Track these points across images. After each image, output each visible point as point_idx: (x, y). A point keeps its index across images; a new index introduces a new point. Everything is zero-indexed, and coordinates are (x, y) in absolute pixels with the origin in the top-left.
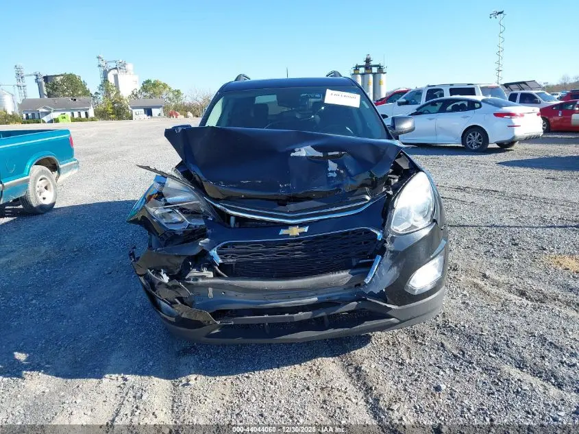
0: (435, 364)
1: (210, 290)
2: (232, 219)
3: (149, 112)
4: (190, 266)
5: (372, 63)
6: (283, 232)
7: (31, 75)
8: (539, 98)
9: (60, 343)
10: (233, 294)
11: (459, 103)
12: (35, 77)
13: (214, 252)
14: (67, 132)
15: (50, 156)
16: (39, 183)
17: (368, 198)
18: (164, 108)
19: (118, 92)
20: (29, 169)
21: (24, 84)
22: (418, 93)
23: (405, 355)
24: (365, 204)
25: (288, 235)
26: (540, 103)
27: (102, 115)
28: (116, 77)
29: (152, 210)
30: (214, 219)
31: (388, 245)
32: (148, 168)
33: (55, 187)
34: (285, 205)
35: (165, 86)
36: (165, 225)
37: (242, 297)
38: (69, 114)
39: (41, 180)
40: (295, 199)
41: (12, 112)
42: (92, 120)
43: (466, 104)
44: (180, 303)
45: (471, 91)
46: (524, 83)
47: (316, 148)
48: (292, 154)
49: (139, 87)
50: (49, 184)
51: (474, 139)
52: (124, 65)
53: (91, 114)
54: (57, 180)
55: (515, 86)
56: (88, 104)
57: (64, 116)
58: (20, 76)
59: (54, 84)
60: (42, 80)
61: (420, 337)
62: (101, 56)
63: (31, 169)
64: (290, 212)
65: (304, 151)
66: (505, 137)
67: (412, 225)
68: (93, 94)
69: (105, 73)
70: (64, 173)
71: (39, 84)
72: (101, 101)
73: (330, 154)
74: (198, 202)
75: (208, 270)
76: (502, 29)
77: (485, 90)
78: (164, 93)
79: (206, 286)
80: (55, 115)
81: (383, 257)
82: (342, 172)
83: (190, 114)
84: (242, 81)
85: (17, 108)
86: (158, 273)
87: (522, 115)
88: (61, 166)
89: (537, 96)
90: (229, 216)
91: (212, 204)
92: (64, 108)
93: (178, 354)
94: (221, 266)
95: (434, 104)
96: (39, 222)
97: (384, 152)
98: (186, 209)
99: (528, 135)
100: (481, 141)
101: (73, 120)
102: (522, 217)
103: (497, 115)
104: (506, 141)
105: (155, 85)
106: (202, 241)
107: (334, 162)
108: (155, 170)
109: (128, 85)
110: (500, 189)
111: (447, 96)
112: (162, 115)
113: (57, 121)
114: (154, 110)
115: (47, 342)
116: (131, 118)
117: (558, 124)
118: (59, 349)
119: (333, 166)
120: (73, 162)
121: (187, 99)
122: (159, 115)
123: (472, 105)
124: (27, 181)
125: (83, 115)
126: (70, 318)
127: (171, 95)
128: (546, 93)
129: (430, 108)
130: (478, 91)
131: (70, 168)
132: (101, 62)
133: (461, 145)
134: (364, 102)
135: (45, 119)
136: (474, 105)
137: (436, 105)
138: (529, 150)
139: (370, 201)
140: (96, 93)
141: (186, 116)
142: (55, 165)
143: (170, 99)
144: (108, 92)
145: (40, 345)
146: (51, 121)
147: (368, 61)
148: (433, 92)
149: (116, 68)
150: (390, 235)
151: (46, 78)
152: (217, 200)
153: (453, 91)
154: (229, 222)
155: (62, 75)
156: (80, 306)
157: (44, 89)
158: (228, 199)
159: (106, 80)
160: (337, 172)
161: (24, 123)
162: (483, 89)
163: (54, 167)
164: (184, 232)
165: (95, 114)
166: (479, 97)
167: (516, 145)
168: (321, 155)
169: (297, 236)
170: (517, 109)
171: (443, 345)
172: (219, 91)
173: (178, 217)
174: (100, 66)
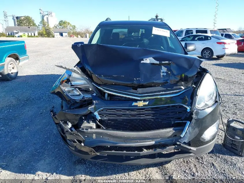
0: (211, 176)
1: (94, 135)
2: (106, 95)
3: (61, 34)
4: (83, 119)
5: (158, 18)
6: (134, 104)
7: (11, 16)
8: (233, 36)
9: (14, 153)
10: (107, 138)
11: (200, 37)
12: (12, 17)
13: (96, 113)
14: (24, 42)
15: (15, 53)
16: (9, 66)
17: (183, 88)
18: (68, 33)
19: (48, 25)
20: (5, 59)
21: (7, 20)
22: (181, 32)
23: (194, 170)
24: (182, 91)
25: (137, 106)
26: (233, 38)
27: (41, 35)
28: (47, 18)
29: (63, 88)
30: (96, 94)
31: (194, 116)
32: (61, 67)
33: (17, 68)
34: (136, 90)
35: (69, 23)
36: (70, 96)
37: (112, 140)
38: (26, 34)
39: (11, 64)
40: (143, 86)
41: (2, 32)
42: (37, 37)
43: (204, 37)
44: (77, 142)
45: (206, 32)
46: (225, 29)
47: (155, 58)
48: (142, 62)
49: (57, 23)
50: (14, 66)
51: (207, 53)
52: (51, 13)
53: (36, 34)
54: (18, 64)
55: (221, 31)
56: (35, 30)
57: (24, 34)
58: (6, 16)
59: (20, 20)
60: (15, 18)
61: (200, 159)
62: (41, 9)
63: (6, 59)
64: (139, 94)
65: (148, 60)
66: (220, 53)
67: (206, 104)
68: (37, 26)
69: (43, 17)
70: (22, 61)
71: (14, 20)
72: (41, 29)
73: (163, 62)
74: (89, 85)
75: (93, 122)
76: (217, 5)
77: (212, 32)
78: (68, 26)
79: (92, 133)
80: (20, 34)
81: (191, 122)
82: (169, 72)
83: (79, 36)
84: (109, 21)
85: (4, 30)
86: (66, 123)
87: (229, 44)
88: (20, 58)
89: (232, 35)
90: (105, 93)
91: (96, 87)
92: (25, 31)
93: (75, 163)
94: (100, 121)
95: (189, 37)
96: (9, 84)
97: (193, 63)
98: (81, 89)
99: (231, 53)
100: (210, 55)
101: (29, 36)
102: (236, 93)
103: (218, 43)
104: (220, 55)
105: (64, 23)
106: (90, 107)
107: (165, 67)
108: (65, 68)
109: (53, 23)
110: (223, 78)
111: (194, 33)
112: (67, 36)
113: (21, 36)
114: (63, 34)
115: (7, 152)
116: (54, 37)
117: (242, 48)
118: (13, 157)
119: (164, 69)
120: (26, 56)
121: (78, 30)
122: (66, 36)
123: (207, 38)
124: (4, 64)
125: (33, 35)
126: (20, 139)
127: (71, 28)
128: (236, 34)
129: (187, 39)
130: (209, 32)
131: (24, 59)
132: (41, 12)
133: (201, 56)
134: (172, 34)
135: (17, 35)
136: (208, 38)
137: (190, 37)
138: (231, 59)
139: (184, 90)
140: (39, 25)
141: (77, 37)
142: (17, 57)
143: (71, 29)
144: (44, 25)
145: (3, 154)
146: (19, 37)
147: (157, 17)
148: (188, 32)
149: (48, 15)
150: (195, 111)
151: (17, 18)
152: (99, 85)
153: (197, 31)
154: (104, 96)
155: (24, 17)
156: (25, 132)
157: (16, 22)
158: (105, 85)
159: (43, 19)
160: (166, 72)
161: (7, 37)
162: (211, 31)
163: (17, 59)
164: (80, 100)
165: (38, 35)
166: (209, 34)
167: (225, 57)
168: (158, 62)
169: (142, 107)
170: (227, 41)
171: (213, 165)
172: (98, 25)
173: (77, 92)
174: (41, 13)
